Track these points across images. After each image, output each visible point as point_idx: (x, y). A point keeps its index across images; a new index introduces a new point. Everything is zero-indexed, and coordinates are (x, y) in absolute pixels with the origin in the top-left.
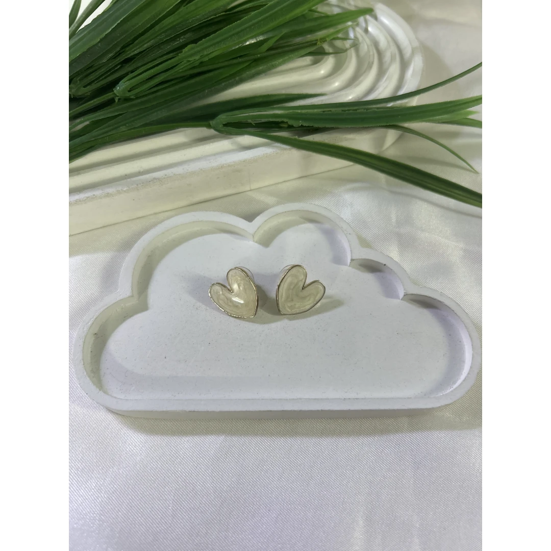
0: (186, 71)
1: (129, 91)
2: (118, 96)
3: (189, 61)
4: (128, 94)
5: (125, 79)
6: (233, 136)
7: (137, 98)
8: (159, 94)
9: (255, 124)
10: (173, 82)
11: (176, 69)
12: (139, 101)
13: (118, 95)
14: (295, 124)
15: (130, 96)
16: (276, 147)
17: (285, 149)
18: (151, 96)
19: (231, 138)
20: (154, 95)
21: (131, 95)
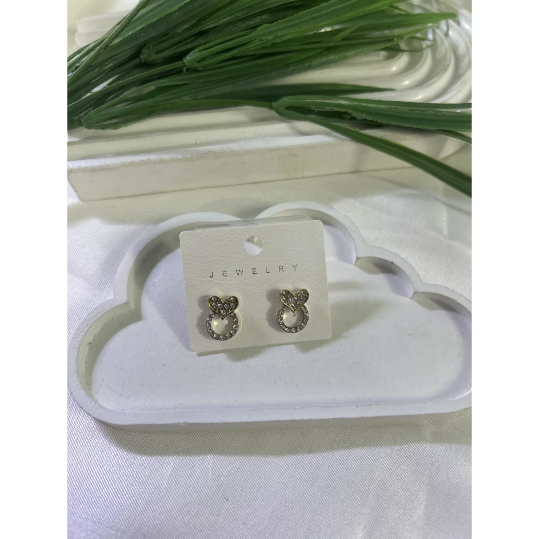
0: (257, 49)
1: (198, 62)
2: (186, 66)
3: (262, 40)
4: (196, 65)
5: (197, 50)
7: (204, 71)
8: (227, 69)
9: (318, 111)
10: (242, 60)
11: (248, 46)
12: (206, 73)
13: (187, 64)
14: (359, 116)
15: (198, 67)
18: (219, 71)
20: (222, 70)
21: (200, 66)
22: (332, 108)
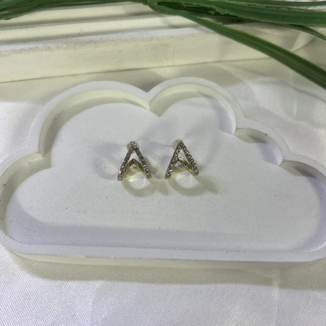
6: (166, 15)
9: (187, 7)
14: (222, 12)
16: (202, 30)
17: (210, 33)
19: (163, 16)
22: (199, 4)
